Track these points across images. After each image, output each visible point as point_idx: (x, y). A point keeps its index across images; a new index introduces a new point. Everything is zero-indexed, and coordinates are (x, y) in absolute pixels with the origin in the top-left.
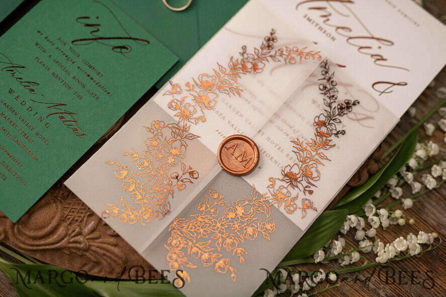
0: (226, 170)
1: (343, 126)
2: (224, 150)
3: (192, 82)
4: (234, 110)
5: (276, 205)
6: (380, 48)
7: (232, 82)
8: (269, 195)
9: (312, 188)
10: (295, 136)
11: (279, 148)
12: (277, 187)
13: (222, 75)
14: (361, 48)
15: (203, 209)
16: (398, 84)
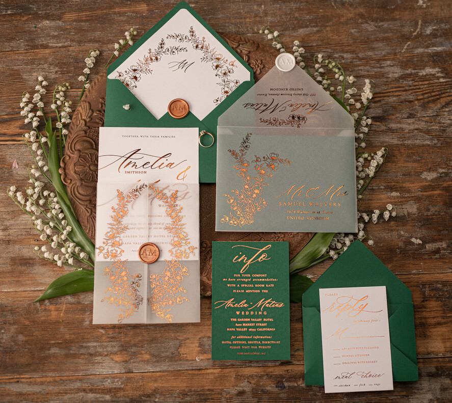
0: (149, 263)
1: (180, 206)
2: (142, 256)
3: (105, 241)
4: (131, 236)
5: (180, 260)
6: (167, 160)
7: (120, 226)
8: (174, 258)
9: (188, 241)
10: (164, 226)
11: (162, 236)
12: (174, 252)
13: (114, 227)
14: (160, 166)
15: (154, 286)
16: (187, 169)
